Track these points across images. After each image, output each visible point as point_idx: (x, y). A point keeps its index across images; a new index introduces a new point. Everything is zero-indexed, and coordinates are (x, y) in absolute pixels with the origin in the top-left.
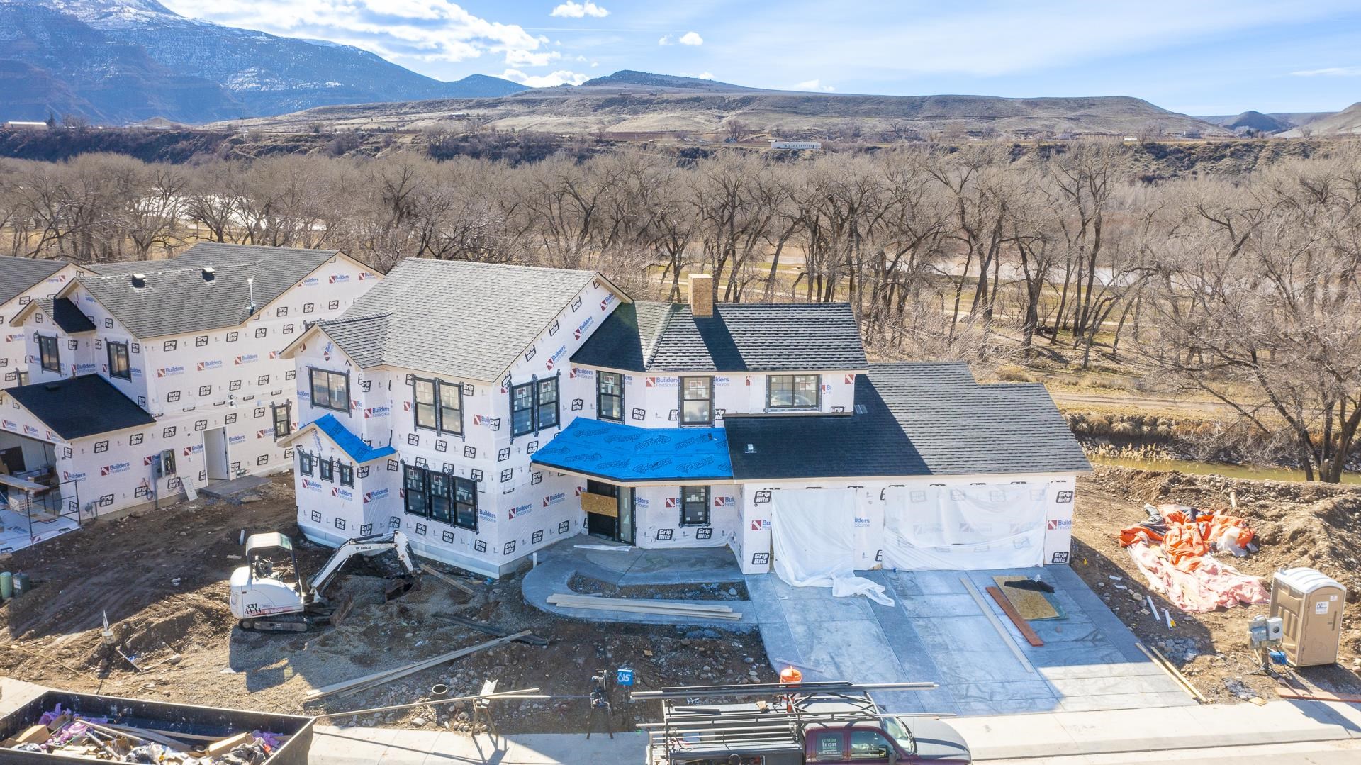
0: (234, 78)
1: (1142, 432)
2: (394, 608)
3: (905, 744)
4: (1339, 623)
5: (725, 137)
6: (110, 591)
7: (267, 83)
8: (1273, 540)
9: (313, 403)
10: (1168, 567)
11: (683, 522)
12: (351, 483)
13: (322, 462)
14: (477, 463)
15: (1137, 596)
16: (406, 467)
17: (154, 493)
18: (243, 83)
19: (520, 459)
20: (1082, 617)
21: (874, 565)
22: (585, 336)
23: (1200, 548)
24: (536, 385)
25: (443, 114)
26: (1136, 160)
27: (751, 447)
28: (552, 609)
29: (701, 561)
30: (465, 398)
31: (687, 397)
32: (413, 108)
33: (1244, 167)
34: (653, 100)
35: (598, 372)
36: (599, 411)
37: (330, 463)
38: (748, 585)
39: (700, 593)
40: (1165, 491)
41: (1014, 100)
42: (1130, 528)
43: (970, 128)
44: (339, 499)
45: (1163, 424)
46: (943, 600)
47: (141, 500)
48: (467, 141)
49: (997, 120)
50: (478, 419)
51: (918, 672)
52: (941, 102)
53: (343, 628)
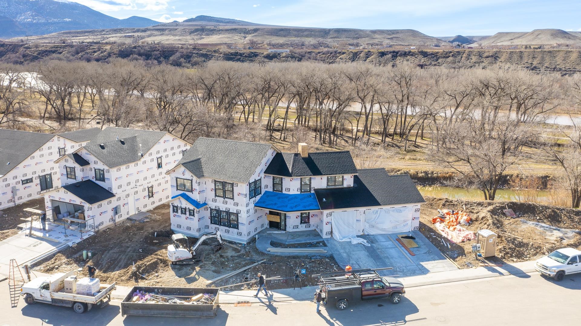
0: (20, 16)
1: (428, 177)
2: (218, 255)
3: (387, 284)
4: (495, 244)
5: (248, 47)
6: (120, 255)
7: (36, 19)
8: (476, 220)
9: (177, 189)
10: (447, 230)
11: (301, 223)
12: (193, 215)
13: (182, 209)
14: (239, 208)
15: (439, 239)
16: (211, 210)
17: (115, 220)
18: (24, 19)
19: (252, 206)
20: (424, 246)
21: (362, 233)
22: (268, 165)
23: (456, 223)
24: (255, 182)
25: (122, 35)
26: (416, 58)
27: (324, 199)
28: (269, 253)
29: (309, 235)
30: (234, 188)
31: (303, 184)
32: (108, 32)
33: (457, 61)
34: (215, 29)
35: (273, 177)
36: (274, 189)
37: (185, 209)
38: (326, 242)
39: (311, 245)
40: (444, 205)
41: (366, 30)
42: (435, 218)
43: (349, 42)
44: (188, 221)
45: (435, 173)
46: (384, 243)
47: (112, 223)
48: (136, 49)
49: (360, 39)
50: (239, 194)
51: (382, 265)
52: (337, 31)
53: (206, 262)
